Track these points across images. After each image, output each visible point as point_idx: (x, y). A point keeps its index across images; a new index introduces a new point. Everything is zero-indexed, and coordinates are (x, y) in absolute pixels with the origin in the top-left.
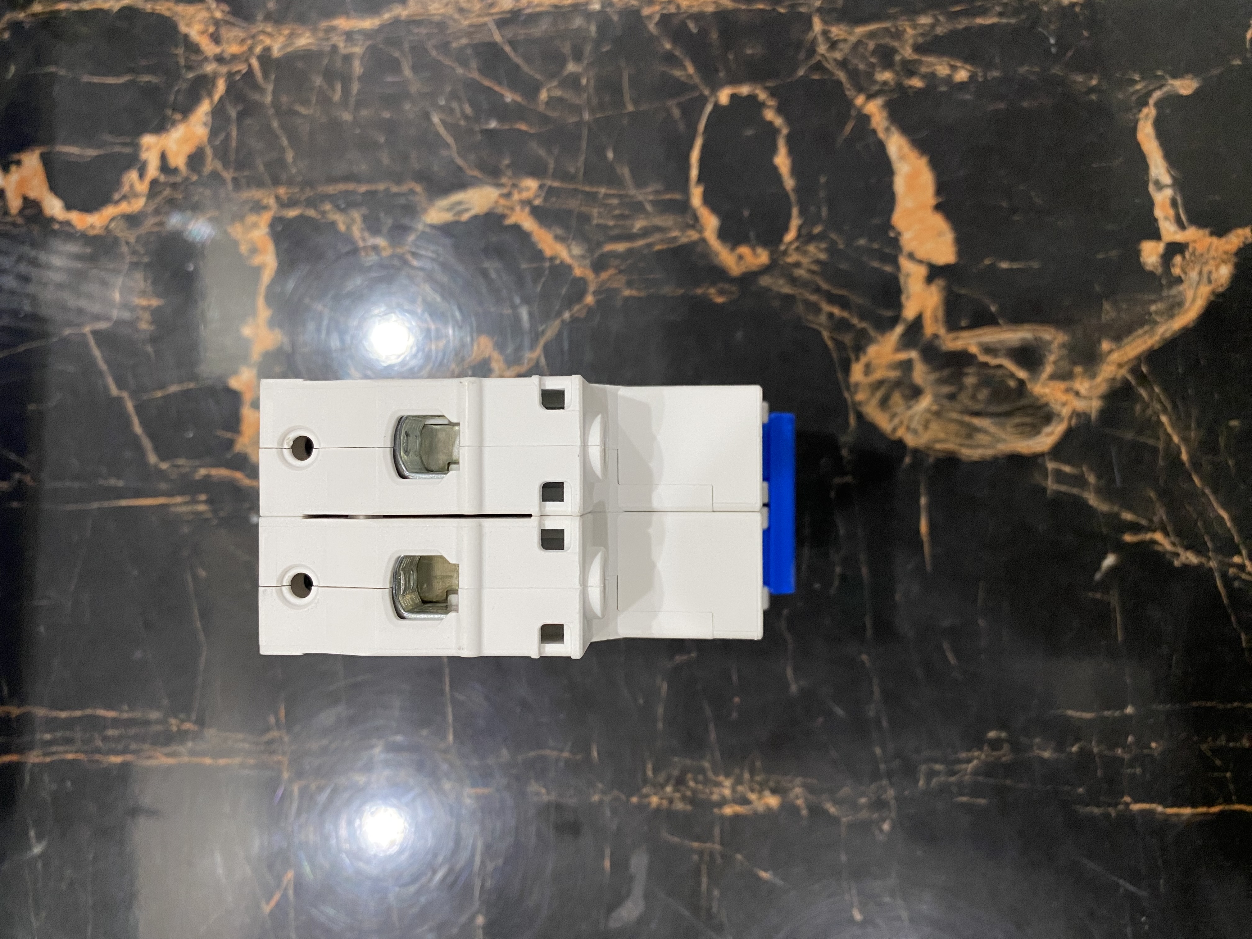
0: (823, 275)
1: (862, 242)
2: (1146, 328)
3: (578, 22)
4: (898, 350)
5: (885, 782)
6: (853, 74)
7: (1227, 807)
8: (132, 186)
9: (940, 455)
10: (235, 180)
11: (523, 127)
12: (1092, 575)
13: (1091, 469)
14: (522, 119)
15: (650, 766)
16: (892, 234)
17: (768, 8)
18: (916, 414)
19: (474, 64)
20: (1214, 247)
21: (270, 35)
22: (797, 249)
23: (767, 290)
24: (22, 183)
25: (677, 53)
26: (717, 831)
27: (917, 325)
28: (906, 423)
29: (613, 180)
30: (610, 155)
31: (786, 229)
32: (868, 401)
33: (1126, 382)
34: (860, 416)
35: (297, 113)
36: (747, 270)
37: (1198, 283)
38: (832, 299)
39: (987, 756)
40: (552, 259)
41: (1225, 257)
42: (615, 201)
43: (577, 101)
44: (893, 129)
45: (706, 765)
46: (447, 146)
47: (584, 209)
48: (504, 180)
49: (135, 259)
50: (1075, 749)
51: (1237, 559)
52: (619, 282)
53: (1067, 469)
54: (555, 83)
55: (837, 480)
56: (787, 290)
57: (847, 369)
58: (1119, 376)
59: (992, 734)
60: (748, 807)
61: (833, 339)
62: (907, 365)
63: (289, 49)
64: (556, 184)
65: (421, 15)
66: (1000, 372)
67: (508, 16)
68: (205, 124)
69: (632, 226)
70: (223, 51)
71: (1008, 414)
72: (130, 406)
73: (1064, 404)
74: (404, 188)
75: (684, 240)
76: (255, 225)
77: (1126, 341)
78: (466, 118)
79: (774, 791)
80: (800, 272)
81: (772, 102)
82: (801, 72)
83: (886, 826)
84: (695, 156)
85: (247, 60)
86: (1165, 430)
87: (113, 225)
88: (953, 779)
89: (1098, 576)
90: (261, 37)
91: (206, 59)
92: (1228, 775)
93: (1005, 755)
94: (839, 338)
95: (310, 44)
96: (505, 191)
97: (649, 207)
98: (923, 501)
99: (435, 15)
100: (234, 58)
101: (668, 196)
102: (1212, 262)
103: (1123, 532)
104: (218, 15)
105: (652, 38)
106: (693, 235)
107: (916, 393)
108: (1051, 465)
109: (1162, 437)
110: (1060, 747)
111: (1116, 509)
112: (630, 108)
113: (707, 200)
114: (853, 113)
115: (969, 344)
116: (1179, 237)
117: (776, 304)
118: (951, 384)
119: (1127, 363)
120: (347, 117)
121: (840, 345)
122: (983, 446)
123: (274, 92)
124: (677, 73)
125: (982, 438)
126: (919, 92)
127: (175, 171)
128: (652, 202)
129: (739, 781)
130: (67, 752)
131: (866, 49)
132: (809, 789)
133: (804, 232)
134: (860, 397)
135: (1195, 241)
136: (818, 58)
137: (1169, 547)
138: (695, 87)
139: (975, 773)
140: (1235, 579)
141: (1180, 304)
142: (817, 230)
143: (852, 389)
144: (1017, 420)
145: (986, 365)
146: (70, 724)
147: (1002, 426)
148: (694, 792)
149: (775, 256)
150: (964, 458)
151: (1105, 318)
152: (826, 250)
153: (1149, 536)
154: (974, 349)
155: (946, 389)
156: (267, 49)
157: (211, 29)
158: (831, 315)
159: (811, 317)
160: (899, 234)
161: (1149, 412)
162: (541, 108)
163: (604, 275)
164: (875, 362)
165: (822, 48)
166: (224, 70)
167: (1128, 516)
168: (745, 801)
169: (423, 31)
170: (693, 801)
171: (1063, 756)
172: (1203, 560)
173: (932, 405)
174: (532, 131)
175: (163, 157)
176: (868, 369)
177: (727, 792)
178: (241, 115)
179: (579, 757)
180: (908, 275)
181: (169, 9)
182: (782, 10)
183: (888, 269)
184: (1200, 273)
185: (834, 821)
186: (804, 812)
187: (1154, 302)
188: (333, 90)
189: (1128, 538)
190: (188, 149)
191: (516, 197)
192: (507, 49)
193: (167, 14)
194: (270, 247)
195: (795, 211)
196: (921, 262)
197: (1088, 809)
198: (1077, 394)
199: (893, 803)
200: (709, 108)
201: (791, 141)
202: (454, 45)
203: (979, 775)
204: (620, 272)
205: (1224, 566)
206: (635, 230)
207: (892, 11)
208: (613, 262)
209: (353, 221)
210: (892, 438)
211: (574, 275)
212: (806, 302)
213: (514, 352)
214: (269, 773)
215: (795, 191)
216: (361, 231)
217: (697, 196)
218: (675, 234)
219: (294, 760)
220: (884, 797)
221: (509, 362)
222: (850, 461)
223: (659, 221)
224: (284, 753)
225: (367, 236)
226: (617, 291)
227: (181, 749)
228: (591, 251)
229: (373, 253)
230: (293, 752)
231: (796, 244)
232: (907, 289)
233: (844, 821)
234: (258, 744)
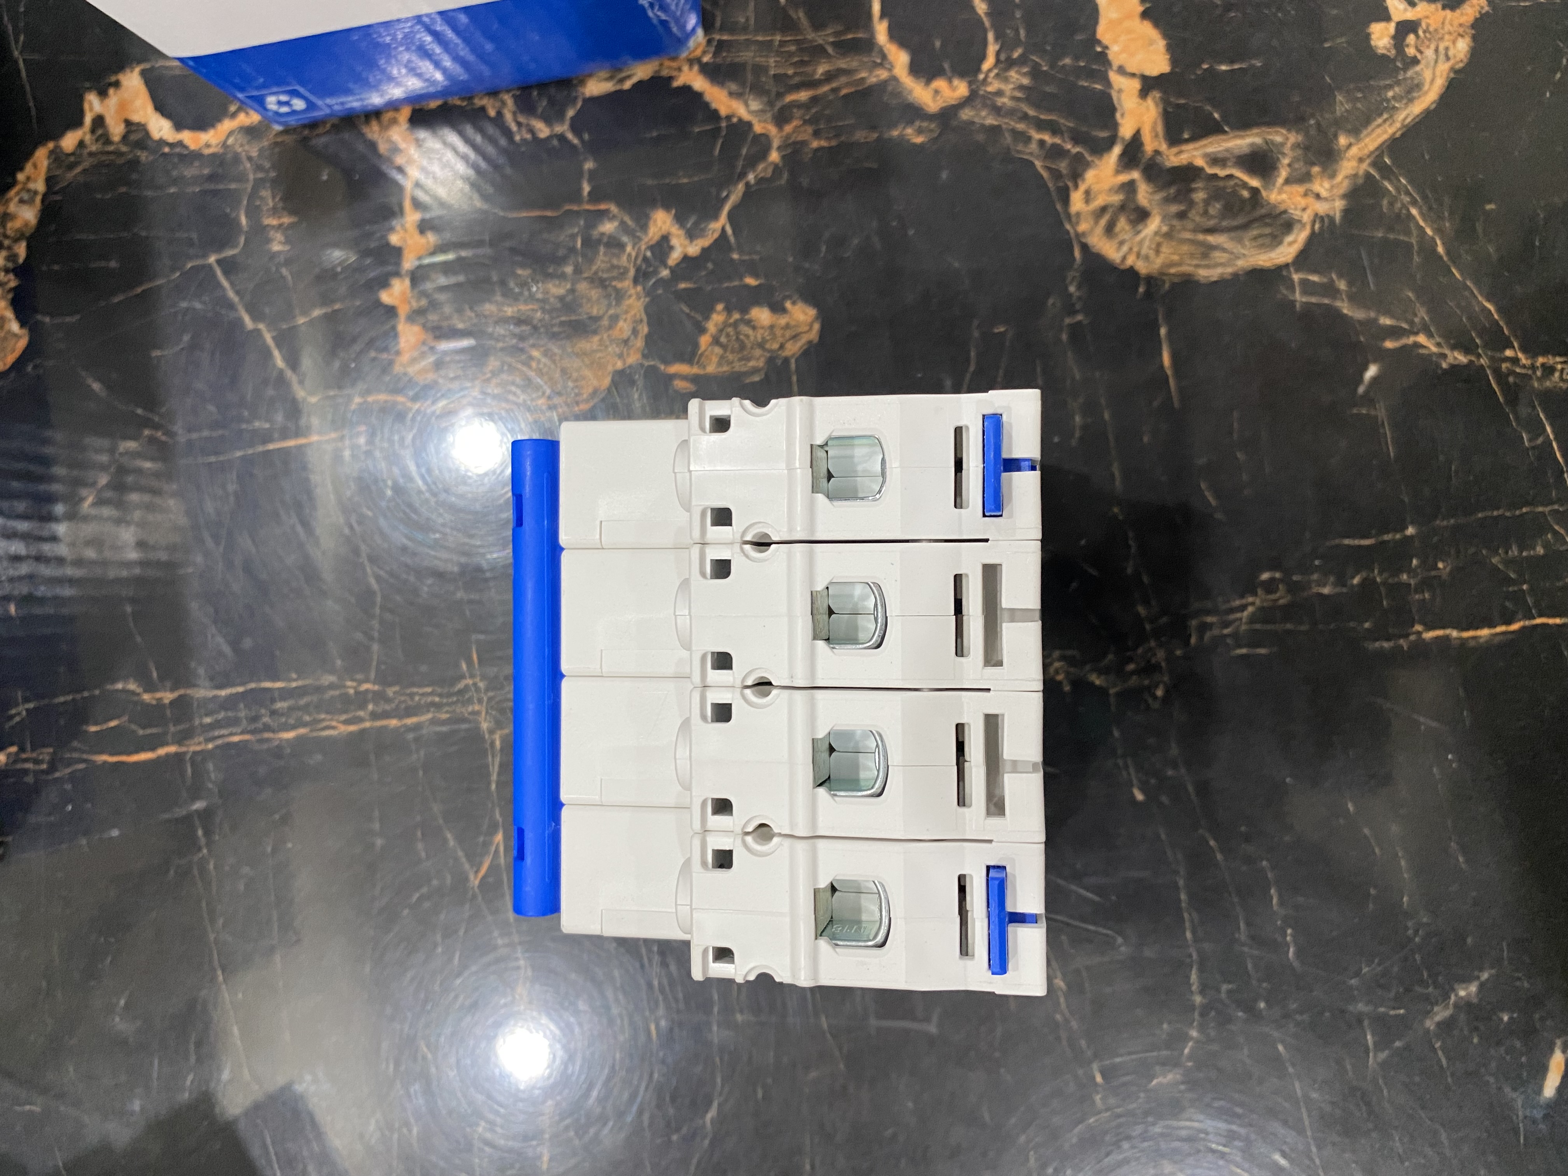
0: (1028, 100)
1: (1067, 61)
2: (1385, 116)
4: (1118, 172)
5: (1153, 644)
7: (1527, 623)
9: (1176, 280)
12: (1356, 389)
13: (1341, 276)
16: (1099, 49)
18: (1145, 239)
20: (1447, 22)
22: (997, 75)
23: (970, 123)
24: (123, 106)
27: (1135, 142)
28: (1135, 249)
29: (788, 25)
31: (983, 57)
32: (1092, 230)
33: (1368, 176)
34: (1085, 247)
36: (944, 105)
37: (1436, 61)
38: (1041, 125)
39: (1262, 601)
40: (729, 118)
41: (1461, 30)
42: (793, 48)
47: (759, 60)
49: (260, 175)
50: (1356, 581)
51: (1509, 353)
52: (806, 134)
53: (1315, 278)
55: (1068, 321)
56: (990, 121)
57: (1065, 198)
58: (1361, 172)
59: (1265, 576)
61: (1048, 168)
62: (1129, 188)
64: (725, 37)
66: (1232, 183)
69: (814, 71)
71: (1245, 227)
72: (268, 338)
73: (1304, 209)
75: (873, 80)
76: (394, 121)
77: (1365, 132)
80: (1004, 101)
83: (1159, 693)
86: (1417, 223)
87: (230, 141)
88: (1226, 631)
89: (1361, 390)
92: (1525, 587)
93: (1282, 597)
94: (1053, 165)
97: (830, 50)
98: (1163, 331)
101: (850, 36)
102: (1447, 37)
103: (1384, 340)
106: (883, 74)
107: (1141, 216)
108: (1296, 277)
109: (1415, 232)
110: (1341, 581)
111: (1372, 314)
113: (893, 35)
115: (1194, 156)
116: (1410, 15)
117: (981, 137)
118: (1181, 202)
119: (1369, 156)
121: (1056, 175)
122: (1222, 265)
125: (1218, 256)
128: (833, 44)
130: (231, 734)
132: (1071, 661)
133: (1003, 57)
134: (1083, 227)
135: (1427, 17)
137: (1434, 349)
139: (1252, 620)
140: (1508, 375)
141: (1418, 86)
142: (1017, 53)
143: (1074, 219)
144: (1255, 232)
145: (1215, 176)
146: (230, 703)
147: (1240, 241)
149: (974, 87)
150: (1203, 281)
151: (1339, 110)
152: (1028, 74)
153: (1411, 340)
154: (1200, 162)
155: (1174, 208)
158: (1042, 143)
159: (1020, 147)
160: (1107, 47)
161: (1399, 205)
163: (788, 128)
164: (1095, 188)
167: (1385, 321)
171: (1344, 590)
172: (1473, 358)
173: (1160, 227)
176: (1088, 196)
180: (1120, 91)
183: (1098, 87)
184: (1436, 50)
185: (1102, 692)
186: (1067, 688)
187: (1390, 87)
189: (1389, 344)
191: (683, 56)
194: (413, 144)
195: (991, 36)
196: (1133, 75)
197: (1377, 644)
198: (1318, 196)
199: (1164, 665)
203: (1256, 623)
204: (805, 122)
205: (1496, 363)
206: (817, 77)
208: (797, 113)
209: (504, 103)
210: (1122, 267)
211: (754, 132)
212: (1014, 131)
213: (696, 224)
214: (464, 726)
215: (987, 14)
216: (514, 114)
217: (881, 31)
218: (863, 74)
219: (492, 707)
220: (1153, 661)
221: (691, 235)
222: (1079, 298)
223: (842, 64)
224: (480, 701)
225: (521, 119)
226: (804, 143)
227: (361, 713)
228: (771, 104)
229: (529, 136)
230: (490, 699)
231: (996, 71)
232: (1121, 106)
233: (1112, 691)
234: (450, 695)
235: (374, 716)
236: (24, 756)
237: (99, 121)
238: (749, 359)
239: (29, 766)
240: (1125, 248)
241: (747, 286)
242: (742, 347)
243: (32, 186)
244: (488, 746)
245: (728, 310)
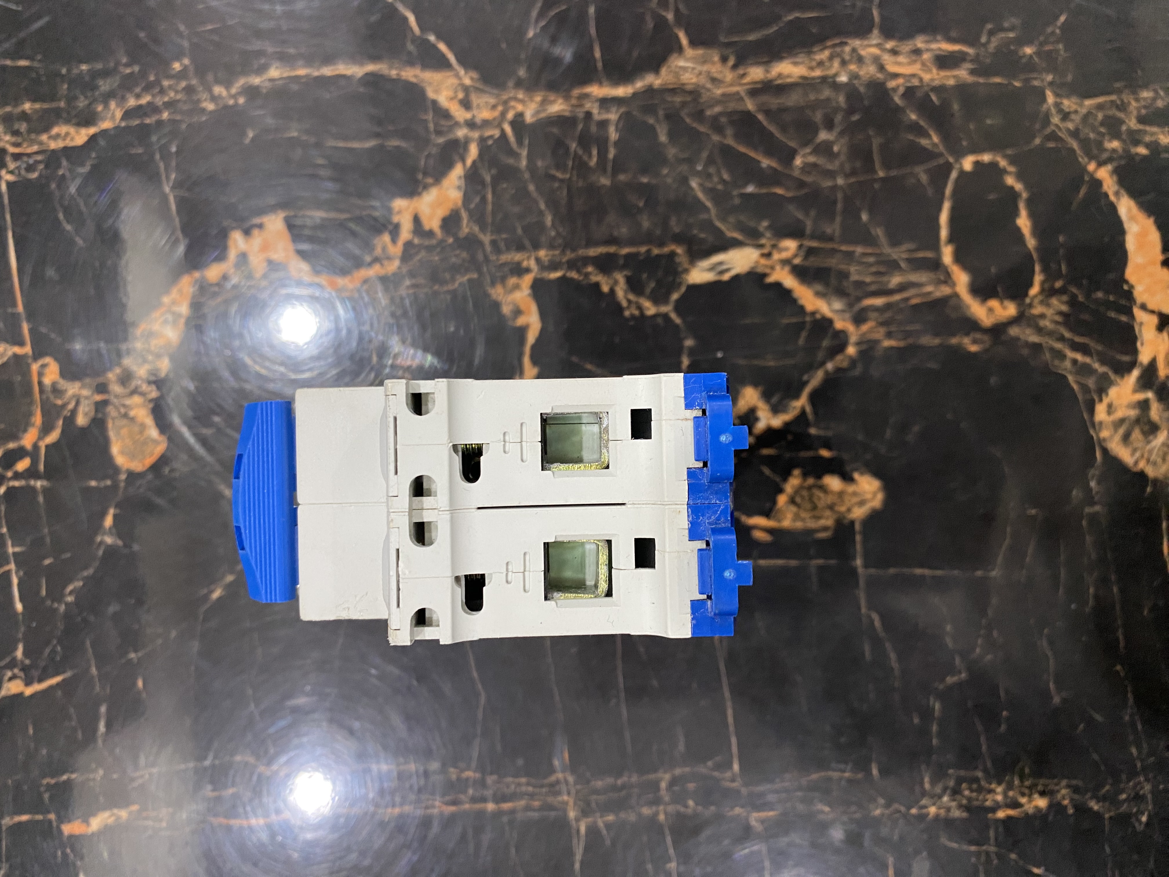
0: (1065, 324)
1: (1100, 295)
3: (827, 93)
4: (1135, 391)
5: (1141, 779)
6: (1085, 143)
8: (384, 249)
10: (494, 243)
11: (779, 191)
14: (778, 183)
15: (927, 780)
16: (1126, 288)
17: (1005, 82)
18: (1155, 447)
19: (729, 132)
21: (522, 101)
22: (1041, 301)
23: (1018, 339)
24: (265, 247)
25: (922, 123)
26: (992, 834)
27: (1151, 368)
28: (1146, 455)
29: (869, 240)
30: (864, 217)
31: (1030, 285)
32: (1112, 437)
34: (1105, 451)
35: (553, 178)
36: (997, 321)
38: (1076, 347)
40: (813, 313)
42: (871, 260)
43: (830, 167)
44: (1122, 192)
45: (980, 774)
46: (707, 209)
47: (843, 267)
48: (763, 241)
52: (879, 334)
54: (808, 150)
55: (1088, 510)
56: (1034, 339)
57: (1091, 409)
60: (1018, 810)
61: (1078, 383)
62: (1144, 405)
63: (543, 115)
64: (814, 244)
65: (675, 84)
67: (759, 86)
68: (459, 188)
69: (889, 282)
70: (474, 116)
74: (666, 250)
75: (938, 294)
76: (517, 287)
78: (724, 181)
79: (1042, 794)
80: (1045, 323)
81: (1011, 169)
82: (1037, 141)
83: (1144, 819)
84: (944, 217)
85: (499, 126)
87: (365, 287)
90: (512, 103)
91: (457, 124)
94: (1083, 382)
95: (563, 110)
96: (766, 251)
98: (1164, 525)
99: (688, 84)
100: (486, 123)
101: (920, 255)
104: (467, 81)
105: (898, 109)
106: (946, 290)
107: (1153, 429)
112: (881, 174)
113: (958, 258)
114: (1087, 178)
117: (1025, 352)
120: (605, 181)
121: (1085, 388)
123: (529, 157)
124: (924, 142)
126: (1145, 158)
127: (430, 234)
128: (909, 260)
129: (1010, 786)
131: (1096, 119)
132: (1076, 790)
133: (1046, 286)
134: (1105, 434)
136: (1053, 128)
138: (941, 155)
142: (1058, 284)
143: (1097, 427)
148: (969, 799)
149: (1022, 309)
152: (1067, 303)
156: (520, 115)
157: (461, 95)
158: (1075, 362)
159: (1056, 362)
160: (1132, 287)
162: (796, 173)
163: (865, 327)
164: (1115, 403)
165: (1056, 120)
166: (476, 135)
168: (1016, 805)
169: (678, 99)
170: (967, 808)
173: (1167, 440)
174: (789, 194)
175: (417, 220)
176: (1111, 410)
177: (999, 798)
178: (496, 180)
179: (860, 776)
180: (1141, 324)
181: (416, 76)
182: (1017, 84)
183: (1124, 318)
185: (1098, 816)
186: (1071, 811)
188: (590, 156)
190: (442, 212)
191: (776, 256)
192: (760, 117)
193: (414, 80)
194: (534, 308)
195: (1037, 268)
196: (1153, 312)
199: (1149, 796)
200: (954, 175)
201: (1030, 203)
202: (709, 113)
204: (879, 324)
206: (891, 286)
207: (1117, 85)
208: (873, 315)
209: (616, 282)
210: (1135, 470)
211: (834, 328)
212: (1052, 349)
213: (780, 401)
214: (553, 814)
215: (1037, 249)
216: (626, 292)
217: (947, 255)
218: (929, 289)
219: (580, 800)
220: (1141, 792)
221: (776, 410)
222: (1097, 493)
223: (914, 277)
224: (569, 794)
225: (631, 297)
226: (877, 342)
227: (462, 797)
228: (850, 305)
229: (636, 313)
230: (577, 792)
231: (1040, 298)
232: (1141, 336)
233: (1107, 816)
234: (542, 786)
235: (474, 800)
236: (144, 814)
237: (243, 257)
238: (818, 518)
239: (150, 823)
240: (1138, 454)
241: (822, 458)
242: (815, 508)
243: (176, 309)
244: (574, 832)
245: (805, 475)
